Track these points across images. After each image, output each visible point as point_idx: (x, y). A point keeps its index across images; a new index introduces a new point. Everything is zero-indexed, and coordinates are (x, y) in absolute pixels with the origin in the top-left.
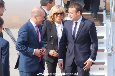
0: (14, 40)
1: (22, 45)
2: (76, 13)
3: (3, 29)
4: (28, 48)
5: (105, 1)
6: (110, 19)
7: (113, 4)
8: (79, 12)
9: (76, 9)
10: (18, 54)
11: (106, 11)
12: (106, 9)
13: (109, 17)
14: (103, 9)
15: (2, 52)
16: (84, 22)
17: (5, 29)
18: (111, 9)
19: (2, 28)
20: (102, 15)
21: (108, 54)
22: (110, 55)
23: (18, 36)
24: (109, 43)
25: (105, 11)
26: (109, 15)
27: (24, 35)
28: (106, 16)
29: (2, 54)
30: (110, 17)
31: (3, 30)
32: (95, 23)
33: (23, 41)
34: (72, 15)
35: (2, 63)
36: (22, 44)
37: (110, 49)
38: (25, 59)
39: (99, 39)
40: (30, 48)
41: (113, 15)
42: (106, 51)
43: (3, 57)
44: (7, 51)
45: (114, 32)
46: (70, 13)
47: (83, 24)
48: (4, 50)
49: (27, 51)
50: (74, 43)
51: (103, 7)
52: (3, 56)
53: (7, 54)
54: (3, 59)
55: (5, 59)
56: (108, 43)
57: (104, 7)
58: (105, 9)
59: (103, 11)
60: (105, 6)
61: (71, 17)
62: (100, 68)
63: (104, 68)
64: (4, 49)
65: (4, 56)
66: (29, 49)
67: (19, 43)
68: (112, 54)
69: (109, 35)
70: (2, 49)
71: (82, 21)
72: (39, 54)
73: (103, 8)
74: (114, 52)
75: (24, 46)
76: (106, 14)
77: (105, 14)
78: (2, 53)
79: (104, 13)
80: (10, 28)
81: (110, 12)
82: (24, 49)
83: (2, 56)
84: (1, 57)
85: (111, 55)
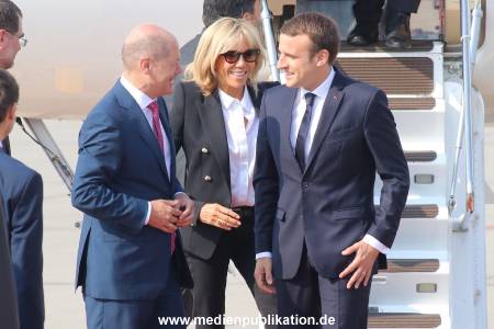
0: (64, 168)
1: (100, 188)
2: (312, 57)
3: (19, 120)
4: (125, 196)
5: (441, 5)
6: (462, 77)
7: (474, 18)
8: (325, 54)
9: (313, 38)
10: (78, 225)
11: (445, 44)
12: (446, 40)
13: (455, 70)
14: (431, 37)
15: (14, 215)
16: (341, 94)
17: (26, 119)
18: (464, 36)
19: (11, 118)
20: (429, 63)
21: (455, 224)
22: (460, 229)
23: (81, 150)
24: (459, 181)
25: (438, 47)
26: (458, 64)
27: (108, 144)
28: (444, 66)
29: (11, 228)
30: (460, 72)
31: (16, 125)
32: (389, 96)
33: (104, 170)
34: (292, 63)
35: (15, 266)
36: (99, 182)
37: (461, 204)
38: (114, 245)
39: (416, 163)
40: (132, 199)
41: (473, 64)
42: (443, 214)
43: (19, 240)
44: (33, 214)
45: (476, 134)
46: (287, 55)
47: (336, 99)
48: (22, 210)
49: (121, 208)
50: (304, 180)
51: (429, 30)
52: (17, 233)
53: (34, 224)
54: (17, 248)
55: (27, 247)
56: (454, 179)
57: (437, 28)
58: (441, 39)
59: (432, 45)
60: (438, 23)
61: (290, 70)
62: (418, 286)
63: (436, 286)
64: (22, 205)
65: (19, 236)
66: (130, 203)
67: (87, 180)
68: (469, 225)
69: (458, 145)
70: (12, 204)
71: (335, 88)
72: (170, 221)
73: (432, 33)
74: (477, 218)
75: (108, 191)
76: (446, 59)
77: (441, 57)
78: (14, 223)
79: (436, 54)
80: (48, 118)
81: (461, 49)
82: (106, 204)
83: (13, 233)
84: (10, 236)
85: (466, 230)
